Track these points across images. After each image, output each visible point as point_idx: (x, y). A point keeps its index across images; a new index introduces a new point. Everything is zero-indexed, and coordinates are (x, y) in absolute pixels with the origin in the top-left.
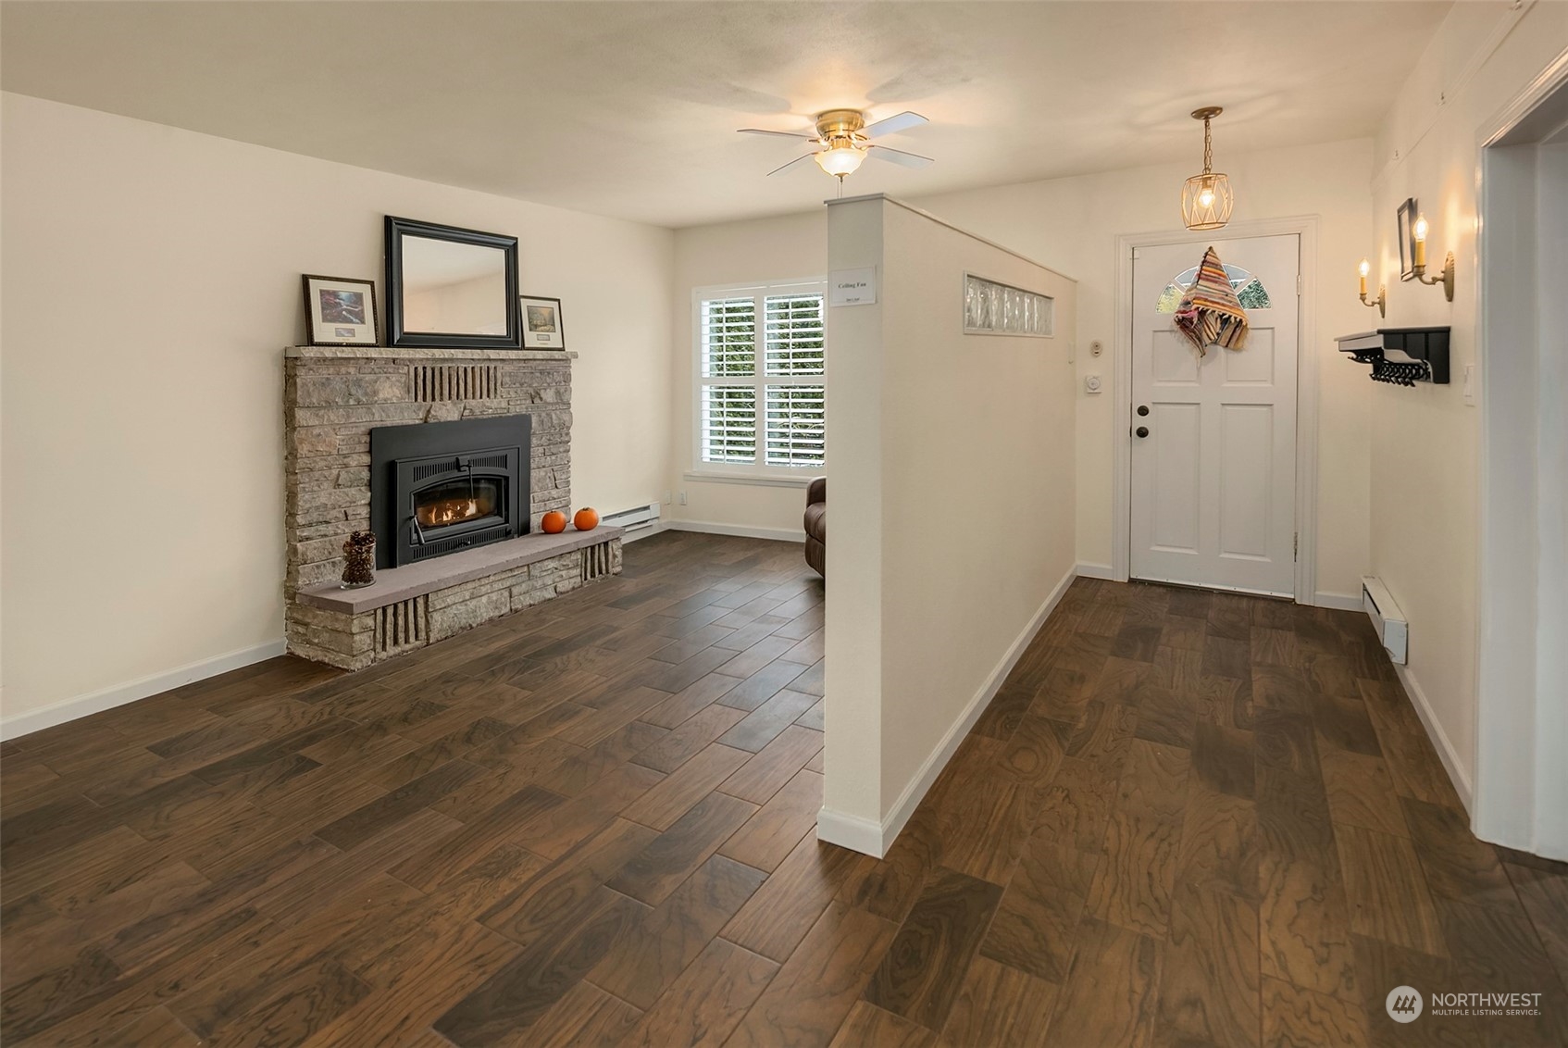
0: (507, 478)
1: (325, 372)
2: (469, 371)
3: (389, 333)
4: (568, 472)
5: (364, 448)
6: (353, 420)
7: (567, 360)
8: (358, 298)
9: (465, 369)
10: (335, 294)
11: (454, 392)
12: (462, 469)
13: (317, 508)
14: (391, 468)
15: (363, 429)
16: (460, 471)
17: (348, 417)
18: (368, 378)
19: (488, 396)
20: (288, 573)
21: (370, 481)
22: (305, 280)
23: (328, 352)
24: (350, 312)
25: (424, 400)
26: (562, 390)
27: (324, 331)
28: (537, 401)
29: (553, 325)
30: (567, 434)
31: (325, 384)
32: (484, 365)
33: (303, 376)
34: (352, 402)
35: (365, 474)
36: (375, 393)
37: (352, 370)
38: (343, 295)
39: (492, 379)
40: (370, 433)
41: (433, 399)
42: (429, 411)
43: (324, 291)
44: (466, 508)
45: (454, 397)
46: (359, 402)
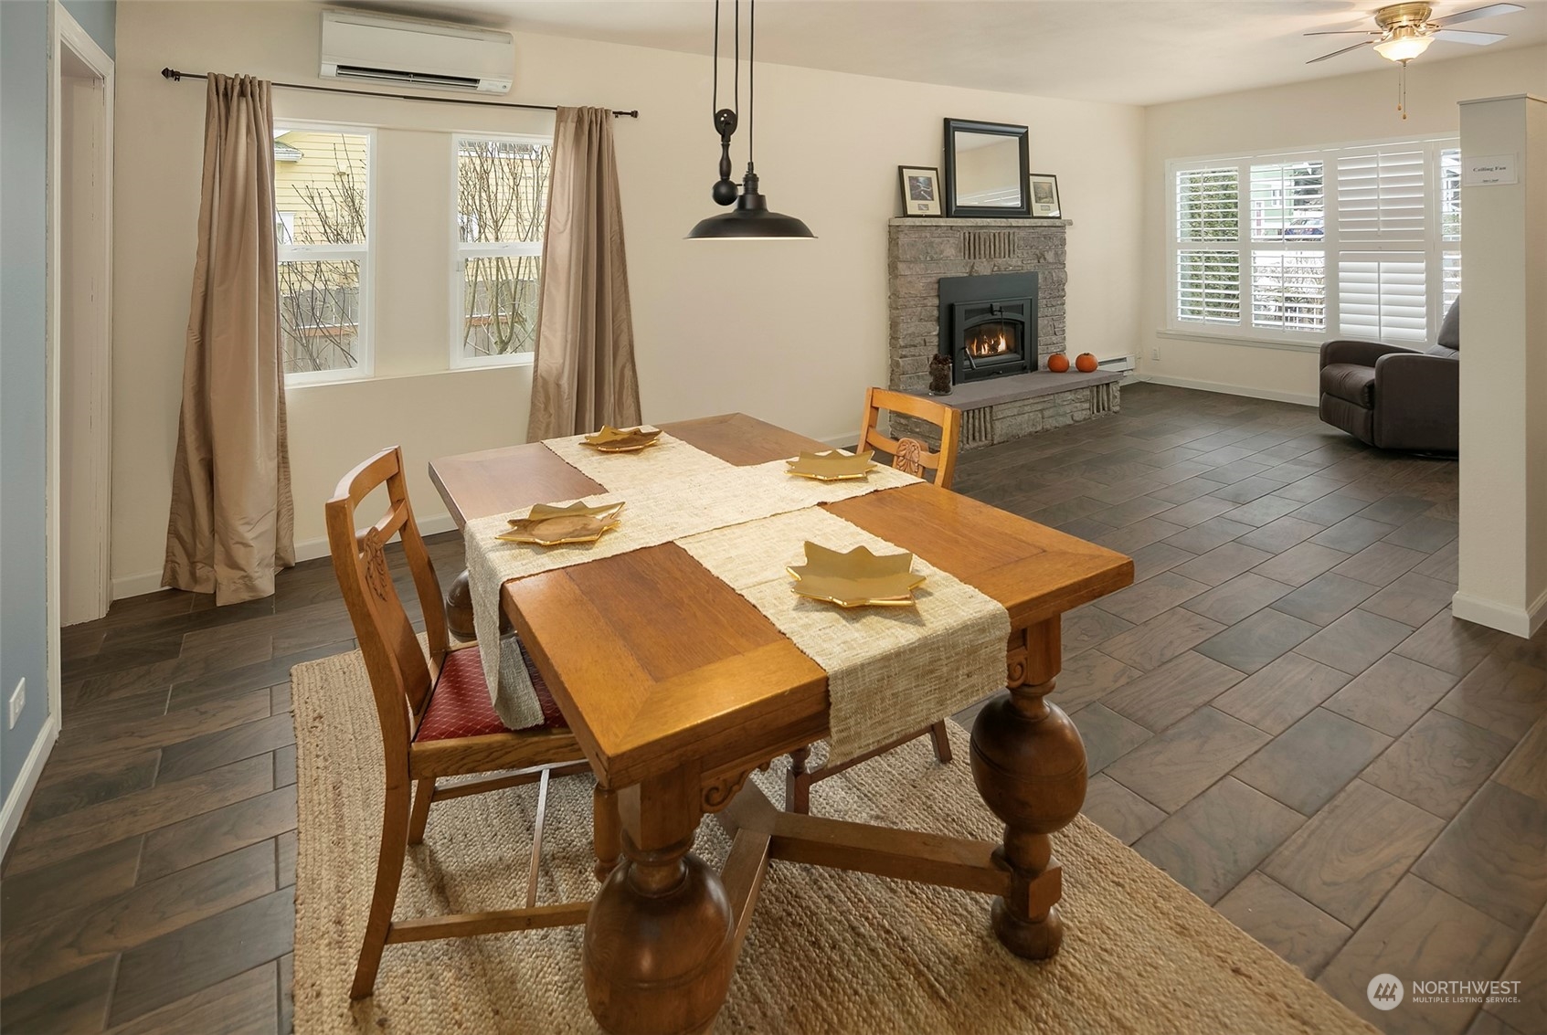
0: (1022, 323)
1: (914, 236)
2: (997, 235)
3: (949, 209)
4: (1064, 322)
5: (934, 293)
6: (929, 272)
7: (1063, 227)
8: (929, 180)
9: (994, 235)
10: (916, 179)
11: (988, 252)
12: (995, 313)
13: (910, 335)
14: (951, 309)
15: (934, 279)
16: (993, 315)
17: (927, 269)
18: (937, 240)
19: (1009, 256)
20: (891, 380)
21: (939, 318)
22: (901, 169)
23: (918, 222)
24: (925, 192)
25: (969, 258)
26: (1060, 252)
27: (913, 207)
28: (1042, 260)
29: (1052, 197)
30: (1063, 289)
31: (913, 245)
32: (1007, 231)
33: (903, 239)
34: (928, 259)
35: (936, 313)
36: (942, 252)
37: (928, 235)
38: (921, 179)
39: (1011, 242)
40: (939, 282)
41: (975, 258)
42: (973, 267)
43: (912, 177)
44: (997, 343)
45: (988, 257)
46: (932, 259)
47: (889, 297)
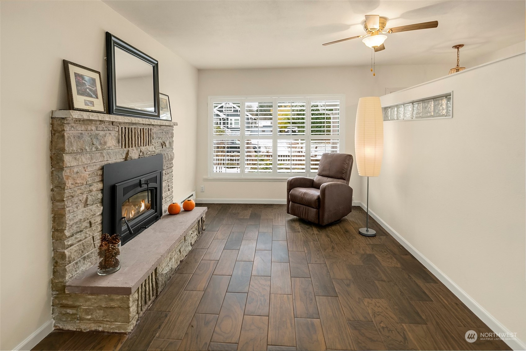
0: (156, 188)
1: (80, 128)
2: (142, 130)
3: (109, 108)
4: (172, 182)
5: (98, 179)
6: (94, 161)
7: (172, 126)
8: (94, 80)
9: (141, 130)
10: (82, 77)
11: (137, 142)
12: (142, 185)
13: (76, 223)
14: (113, 189)
15: (98, 166)
16: (141, 187)
17: (92, 159)
18: (102, 133)
19: (148, 145)
20: (54, 272)
21: (102, 199)
22: (65, 64)
23: (85, 115)
24: (90, 90)
25: (125, 147)
26: (171, 142)
27: (79, 101)
28: (164, 146)
29: (167, 108)
30: (172, 163)
31: (80, 137)
32: (147, 127)
33: (69, 132)
34: (94, 149)
35: (100, 196)
36: (105, 143)
37: (94, 128)
38: (87, 78)
39: (150, 135)
40: (102, 168)
41: (129, 147)
42: (127, 154)
43: (76, 74)
44: (141, 207)
45: (137, 145)
46: (97, 149)
47: (52, 190)
